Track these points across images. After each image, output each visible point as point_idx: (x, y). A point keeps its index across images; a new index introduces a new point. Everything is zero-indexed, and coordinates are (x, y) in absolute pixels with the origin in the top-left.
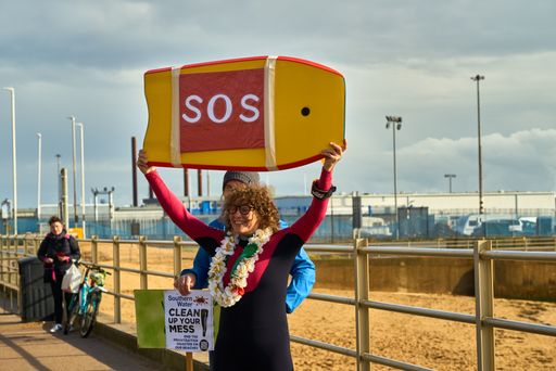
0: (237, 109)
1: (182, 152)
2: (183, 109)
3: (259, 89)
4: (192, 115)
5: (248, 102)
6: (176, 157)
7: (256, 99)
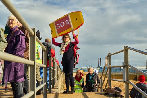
0: (65, 23)
1: (58, 34)
2: (57, 27)
3: (68, 18)
4: (58, 27)
5: (67, 21)
6: (58, 35)
7: (68, 20)
